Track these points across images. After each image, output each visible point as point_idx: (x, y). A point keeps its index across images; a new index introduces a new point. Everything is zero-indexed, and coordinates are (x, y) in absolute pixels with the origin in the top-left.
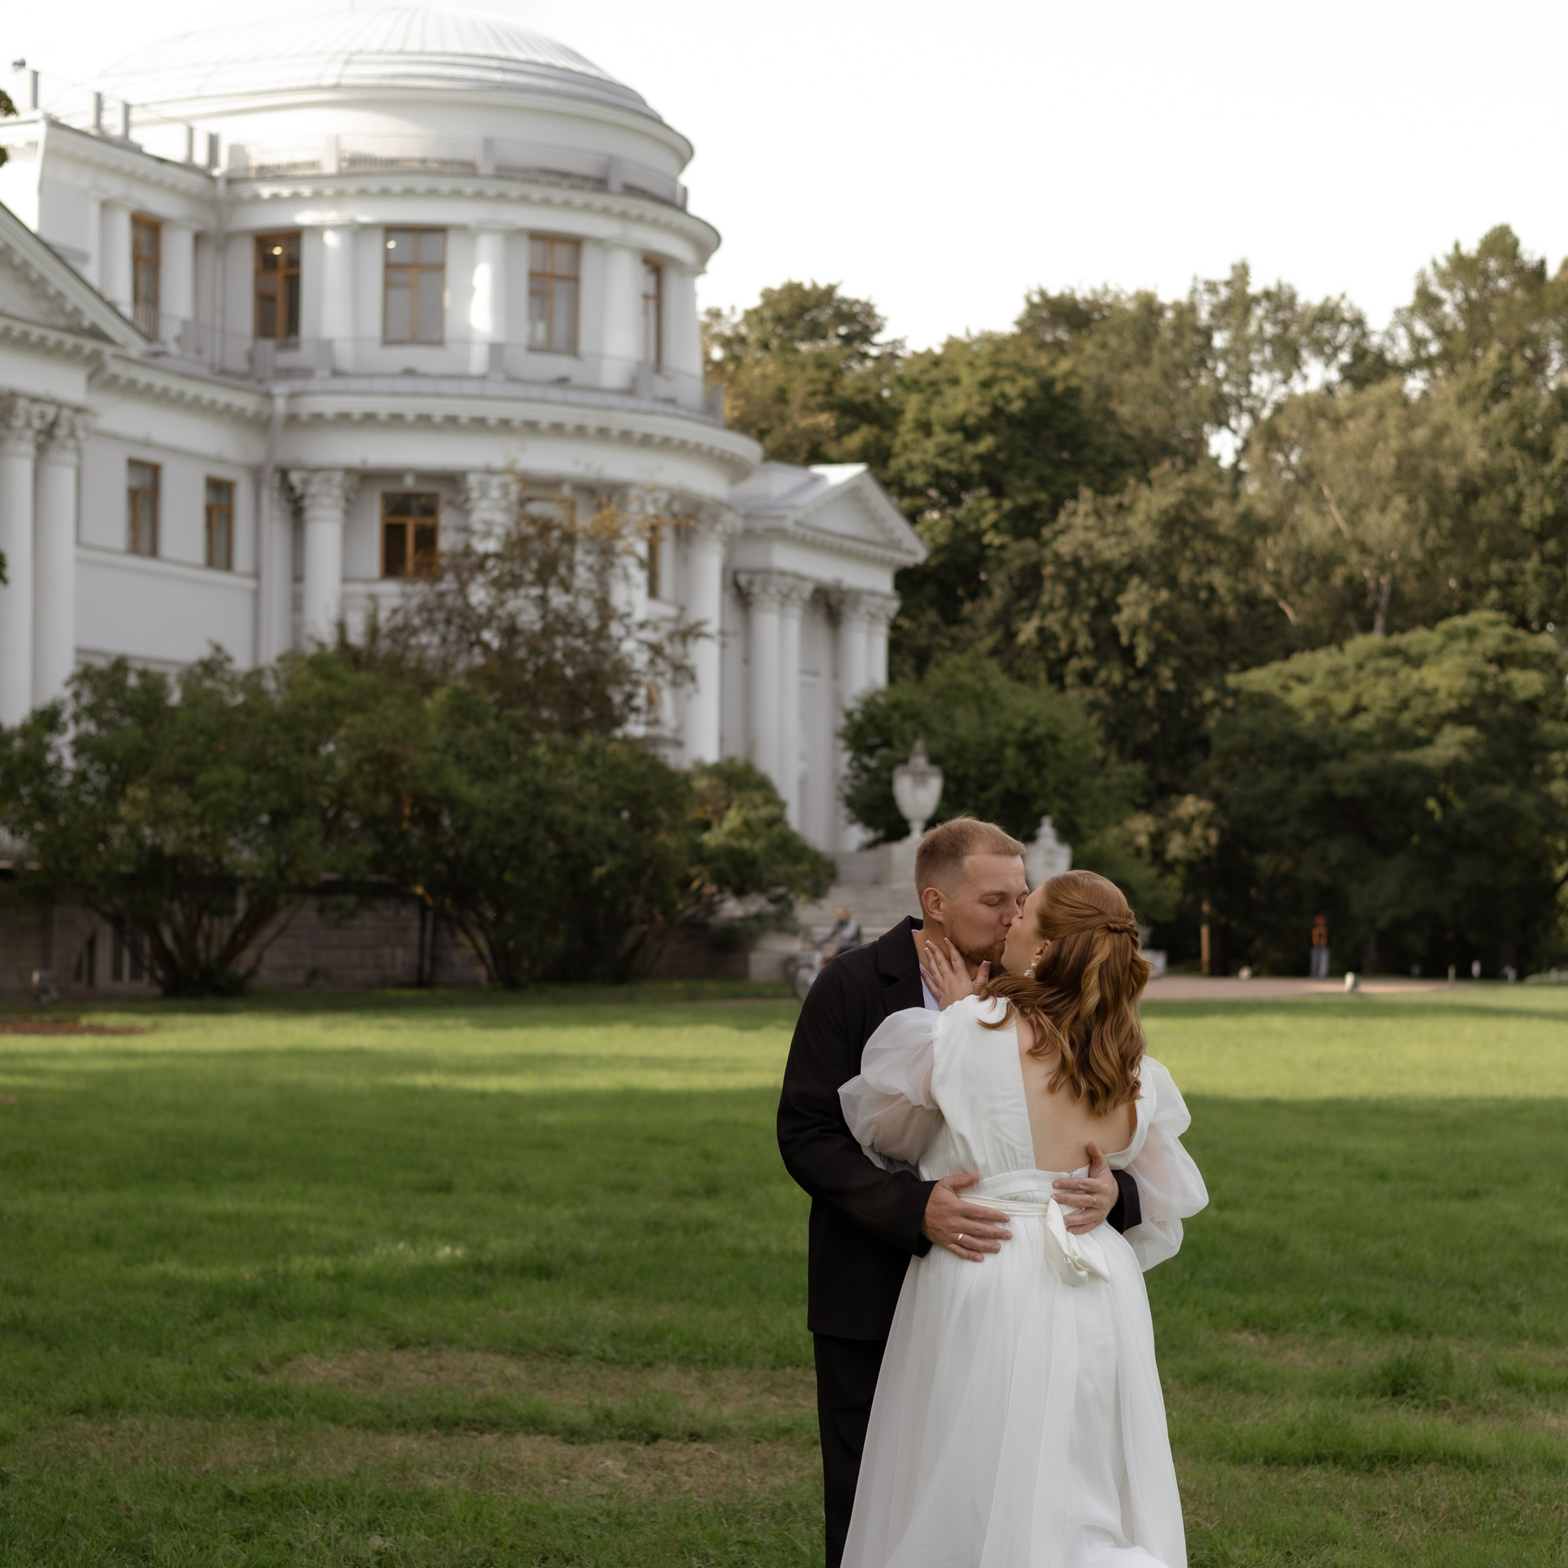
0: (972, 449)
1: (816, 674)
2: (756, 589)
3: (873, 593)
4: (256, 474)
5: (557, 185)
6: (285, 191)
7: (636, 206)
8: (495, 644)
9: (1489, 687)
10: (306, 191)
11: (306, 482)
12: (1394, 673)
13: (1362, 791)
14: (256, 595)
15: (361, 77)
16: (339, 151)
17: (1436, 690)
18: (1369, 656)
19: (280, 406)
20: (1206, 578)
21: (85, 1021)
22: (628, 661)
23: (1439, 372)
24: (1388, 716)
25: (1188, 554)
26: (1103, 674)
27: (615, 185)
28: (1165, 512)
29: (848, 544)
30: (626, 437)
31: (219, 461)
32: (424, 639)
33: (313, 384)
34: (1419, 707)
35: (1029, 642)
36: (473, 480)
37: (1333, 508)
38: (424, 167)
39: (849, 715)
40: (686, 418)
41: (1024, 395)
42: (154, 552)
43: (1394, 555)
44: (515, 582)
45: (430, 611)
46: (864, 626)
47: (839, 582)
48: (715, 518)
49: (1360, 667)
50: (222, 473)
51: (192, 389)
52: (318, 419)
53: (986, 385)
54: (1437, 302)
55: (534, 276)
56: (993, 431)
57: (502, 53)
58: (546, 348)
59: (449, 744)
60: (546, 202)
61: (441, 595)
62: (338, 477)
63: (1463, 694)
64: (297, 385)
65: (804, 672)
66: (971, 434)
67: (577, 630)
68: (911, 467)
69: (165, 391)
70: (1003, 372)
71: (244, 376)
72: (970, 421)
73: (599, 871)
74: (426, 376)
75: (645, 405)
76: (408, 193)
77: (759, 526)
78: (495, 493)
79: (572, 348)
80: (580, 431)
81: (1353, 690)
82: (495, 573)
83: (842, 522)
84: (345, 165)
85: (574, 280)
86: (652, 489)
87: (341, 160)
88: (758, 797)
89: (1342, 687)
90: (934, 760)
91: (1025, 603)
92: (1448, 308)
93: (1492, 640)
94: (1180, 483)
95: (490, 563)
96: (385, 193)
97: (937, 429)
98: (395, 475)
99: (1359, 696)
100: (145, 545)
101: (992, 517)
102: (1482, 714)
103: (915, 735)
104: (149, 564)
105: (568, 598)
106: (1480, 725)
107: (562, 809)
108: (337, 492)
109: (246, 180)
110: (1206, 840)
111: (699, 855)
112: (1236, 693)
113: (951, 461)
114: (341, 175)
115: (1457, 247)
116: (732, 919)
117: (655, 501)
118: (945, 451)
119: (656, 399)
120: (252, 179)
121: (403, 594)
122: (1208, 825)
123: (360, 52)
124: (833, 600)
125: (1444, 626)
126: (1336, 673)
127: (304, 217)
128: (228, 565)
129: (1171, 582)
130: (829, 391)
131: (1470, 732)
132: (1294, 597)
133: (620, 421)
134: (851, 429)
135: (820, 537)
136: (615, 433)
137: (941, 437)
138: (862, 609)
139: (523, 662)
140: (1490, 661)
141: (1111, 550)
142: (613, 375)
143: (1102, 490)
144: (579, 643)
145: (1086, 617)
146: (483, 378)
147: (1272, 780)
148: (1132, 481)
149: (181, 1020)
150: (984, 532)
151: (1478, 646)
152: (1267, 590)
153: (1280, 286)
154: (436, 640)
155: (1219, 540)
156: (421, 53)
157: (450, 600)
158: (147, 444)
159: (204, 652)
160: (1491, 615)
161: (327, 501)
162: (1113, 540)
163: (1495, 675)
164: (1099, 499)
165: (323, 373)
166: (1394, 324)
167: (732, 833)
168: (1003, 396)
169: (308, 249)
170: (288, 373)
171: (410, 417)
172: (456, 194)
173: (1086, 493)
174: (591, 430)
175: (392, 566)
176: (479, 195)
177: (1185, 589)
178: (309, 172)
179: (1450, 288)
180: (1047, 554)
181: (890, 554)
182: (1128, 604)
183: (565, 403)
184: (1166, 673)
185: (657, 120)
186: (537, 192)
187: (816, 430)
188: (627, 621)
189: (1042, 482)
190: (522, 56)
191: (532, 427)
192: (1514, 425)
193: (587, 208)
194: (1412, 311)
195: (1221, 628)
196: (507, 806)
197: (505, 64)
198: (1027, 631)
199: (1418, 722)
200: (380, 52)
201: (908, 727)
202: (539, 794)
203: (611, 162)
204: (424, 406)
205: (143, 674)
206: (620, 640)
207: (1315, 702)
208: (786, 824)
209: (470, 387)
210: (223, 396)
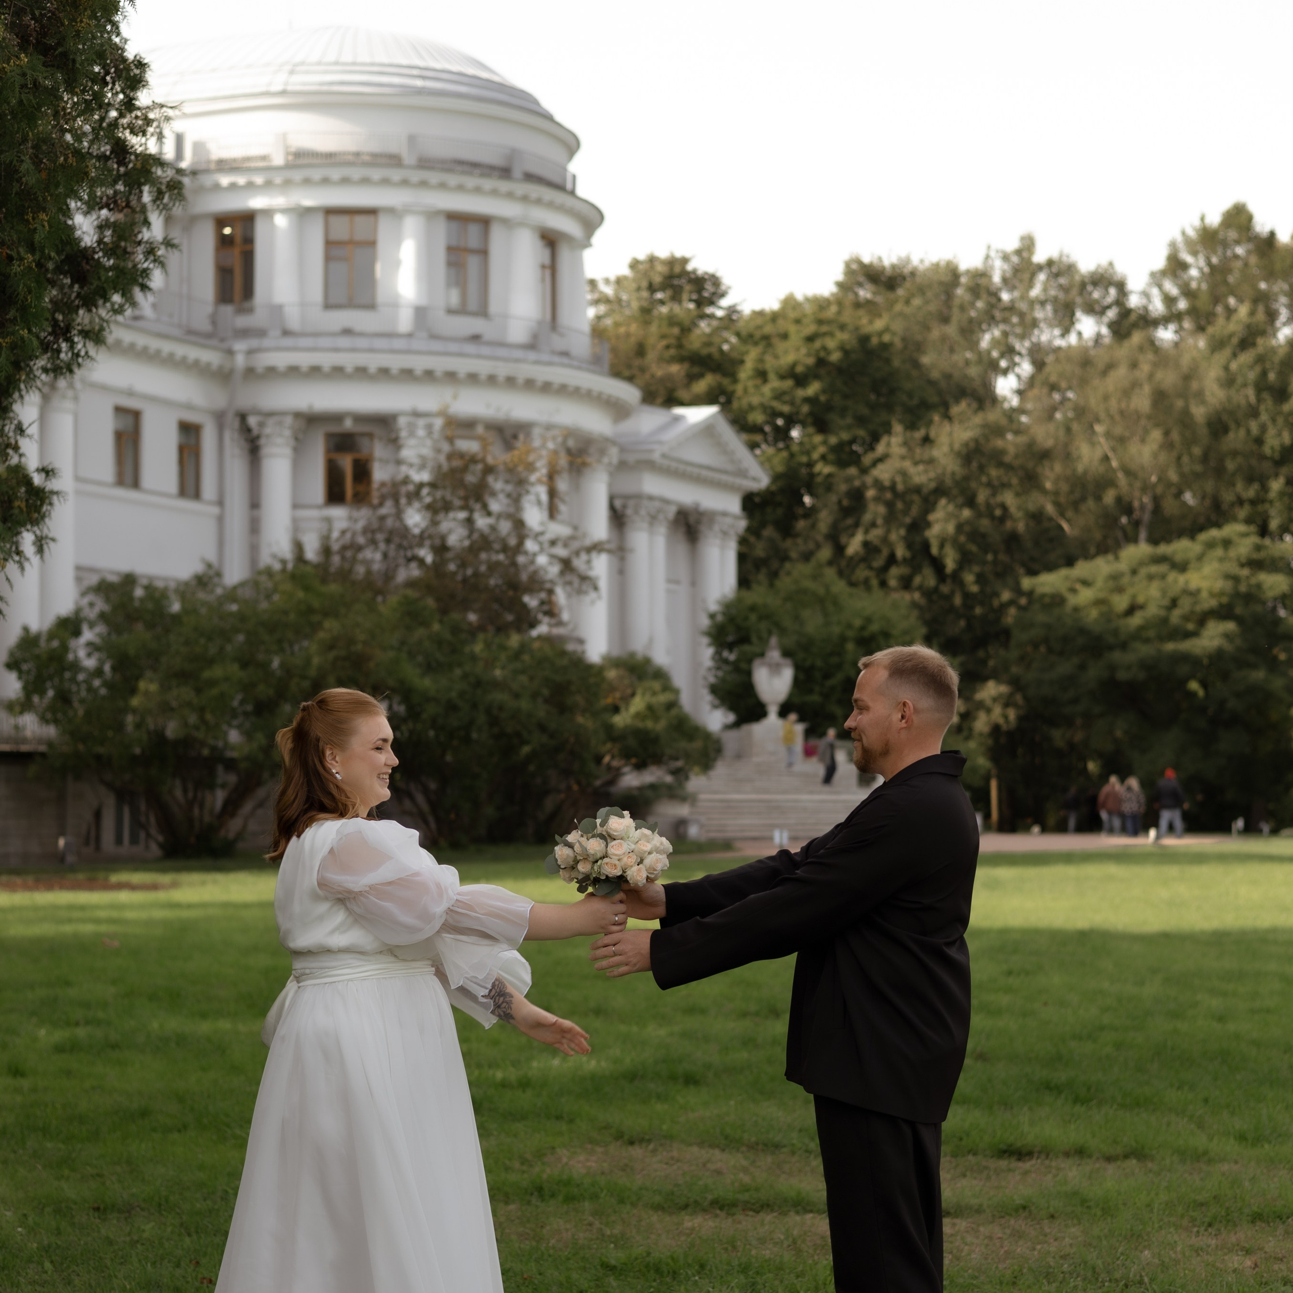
0: (801, 393)
1: (677, 582)
2: (629, 512)
3: (725, 514)
4: (219, 417)
5: (470, 174)
6: (241, 180)
7: (535, 190)
8: (429, 559)
9: (1243, 588)
10: (259, 180)
11: (261, 425)
12: (1163, 577)
13: (1141, 676)
14: (220, 519)
15: (304, 84)
16: (287, 147)
17: (1198, 591)
18: (1142, 563)
19: (240, 360)
20: (999, 499)
21: (115, 878)
22: (542, 573)
23: (1187, 324)
24: (1163, 613)
25: (984, 479)
26: (917, 580)
27: (517, 173)
28: (966, 445)
29: (705, 473)
30: (530, 384)
31: (189, 407)
32: (368, 554)
33: (266, 343)
34: (1185, 605)
35: (857, 553)
36: (402, 421)
37: (1102, 440)
38: (355, 159)
39: (712, 616)
40: (579, 368)
41: (842, 348)
42: (135, 484)
43: (1154, 479)
44: (447, 507)
45: (373, 532)
46: (718, 542)
47: (697, 505)
48: (602, 452)
49: (1134, 572)
50: (191, 417)
51: (167, 347)
52: (271, 372)
53: (810, 339)
54: (1184, 266)
55: (451, 250)
56: (817, 377)
57: (421, 64)
58: (461, 311)
59: (403, 643)
60: (460, 188)
61: (382, 518)
62: (289, 420)
63: (1222, 593)
64: (254, 343)
65: (670, 581)
66: (801, 380)
67: (497, 546)
68: (751, 408)
69: (145, 349)
70: (824, 329)
71: (209, 336)
72: (799, 369)
73: (526, 750)
74: (362, 334)
75: (545, 357)
76: (345, 181)
77: (631, 458)
78: (421, 432)
79: (483, 312)
80: (492, 380)
81: (1130, 591)
82: (428, 500)
83: (700, 455)
84: (290, 158)
85: (484, 252)
86: (549, 427)
87: (288, 154)
88: (656, 685)
89: (1120, 590)
90: (787, 653)
91: (850, 521)
92: (1194, 272)
93: (1245, 547)
94: (978, 419)
95: (425, 491)
96: (326, 181)
97: (772, 376)
98: (337, 418)
99: (1134, 597)
100: (129, 478)
101: (822, 450)
102: (1239, 610)
103: (770, 633)
104: (132, 494)
105: (490, 521)
106: (1239, 620)
107: (499, 697)
108: (287, 433)
109: (207, 171)
110: (1006, 717)
111: (611, 734)
112: (1030, 594)
113: (785, 403)
114: (288, 166)
115: (1202, 219)
116: (630, 789)
117: (554, 438)
118: (779, 396)
119: (553, 353)
120: (212, 170)
121: (350, 518)
122: (1006, 705)
123: (302, 63)
124: (692, 520)
125: (1203, 537)
126: (1115, 577)
127: (257, 202)
128: (197, 495)
129: (970, 502)
130: (680, 346)
131: (1230, 626)
132: (1070, 514)
133: (525, 371)
134: (701, 376)
135: (682, 467)
136: (521, 381)
137: (775, 383)
138: (716, 528)
139: (455, 574)
140: (1242, 565)
141: (920, 476)
142: (518, 333)
143: (911, 426)
144: (501, 557)
145: (902, 532)
146: (410, 335)
147: (1065, 668)
148: (936, 418)
149: (195, 877)
150: (816, 462)
151: (1232, 553)
152: (1050, 509)
153: (1061, 256)
154: (378, 556)
155: (1009, 467)
156: (354, 64)
157: (390, 522)
158: (130, 393)
159: (198, 568)
160: (1240, 528)
161: (279, 441)
162: (921, 468)
163: (1248, 577)
164: (908, 434)
165: (275, 333)
166: (1150, 285)
167: (638, 715)
168: (824, 348)
169: (260, 229)
170: (245, 333)
171: (349, 369)
172: (385, 182)
173: (898, 428)
174: (501, 379)
175: (335, 495)
176: (405, 183)
177: (983, 508)
178: (261, 164)
179: (1194, 254)
180: (869, 480)
181: (739, 481)
182: (937, 521)
183: (479, 356)
184: (969, 578)
185: (549, 118)
186: (453, 180)
187: (669, 377)
188: (541, 538)
189: (861, 421)
190: (438, 66)
191: (451, 376)
192: (1258, 369)
193: (494, 193)
194: (1163, 273)
195: (1012, 540)
196: (454, 694)
197: (425, 73)
198: (854, 546)
199: (1186, 618)
200: (319, 63)
201: (763, 626)
202: (478, 683)
203: (513, 154)
204: (361, 359)
205: (149, 588)
206: (535, 555)
207: (1099, 602)
208: (680, 707)
209: (398, 344)
210: (193, 353)
